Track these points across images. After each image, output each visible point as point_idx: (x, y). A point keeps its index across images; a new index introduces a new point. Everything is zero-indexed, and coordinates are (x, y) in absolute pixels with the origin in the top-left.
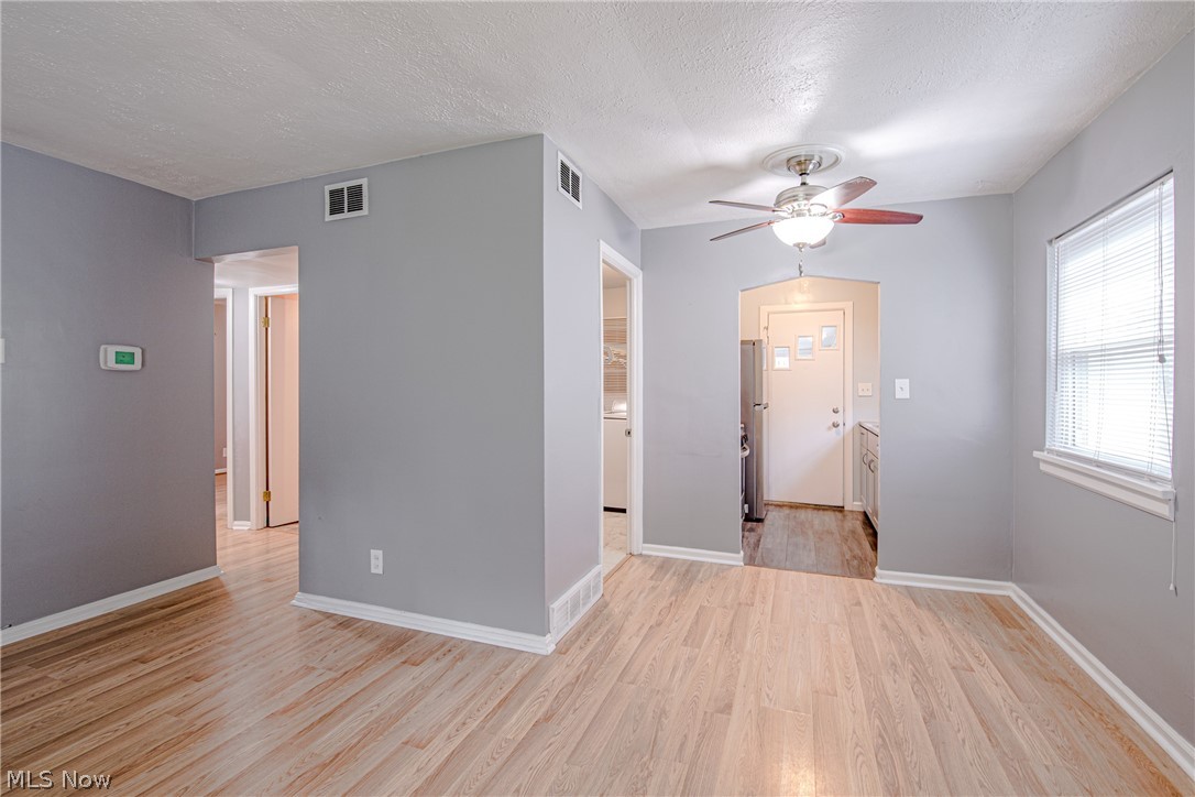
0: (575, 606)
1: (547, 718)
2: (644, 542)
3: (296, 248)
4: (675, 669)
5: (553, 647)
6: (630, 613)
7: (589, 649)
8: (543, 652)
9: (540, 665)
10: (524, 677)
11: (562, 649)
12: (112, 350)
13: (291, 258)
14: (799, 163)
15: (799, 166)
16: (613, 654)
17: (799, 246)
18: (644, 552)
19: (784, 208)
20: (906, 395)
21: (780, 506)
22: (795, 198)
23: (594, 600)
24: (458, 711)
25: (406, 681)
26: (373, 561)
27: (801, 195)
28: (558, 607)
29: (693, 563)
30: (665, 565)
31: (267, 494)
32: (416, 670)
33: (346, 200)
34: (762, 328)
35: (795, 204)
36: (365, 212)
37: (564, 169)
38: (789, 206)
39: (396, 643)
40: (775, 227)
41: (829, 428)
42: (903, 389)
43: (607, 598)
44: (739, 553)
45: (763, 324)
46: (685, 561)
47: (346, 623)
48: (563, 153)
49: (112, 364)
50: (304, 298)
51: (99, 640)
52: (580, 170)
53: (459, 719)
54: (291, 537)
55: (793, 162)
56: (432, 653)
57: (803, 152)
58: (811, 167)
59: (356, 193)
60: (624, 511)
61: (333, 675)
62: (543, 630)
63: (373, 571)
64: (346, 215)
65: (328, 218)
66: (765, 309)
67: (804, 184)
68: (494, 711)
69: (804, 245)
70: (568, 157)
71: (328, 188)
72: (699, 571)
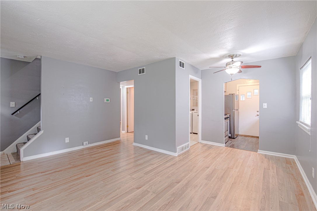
0: (182, 149)
1: (174, 164)
2: (202, 140)
3: (133, 80)
4: (200, 161)
5: (177, 155)
6: (194, 152)
7: (184, 156)
8: (175, 156)
9: (174, 158)
10: (171, 159)
11: (179, 156)
12: (106, 99)
13: (133, 81)
14: (231, 56)
15: (232, 57)
16: (188, 158)
17: (232, 74)
18: (202, 142)
19: (228, 66)
20: (266, 107)
21: (242, 136)
22: (230, 64)
23: (187, 149)
24: (159, 161)
25: (151, 157)
26: (146, 137)
27: (231, 63)
28: (178, 148)
29: (212, 145)
30: (206, 145)
31: (128, 126)
32: (153, 156)
33: (142, 71)
34: (237, 90)
35: (230, 65)
36: (145, 73)
37: (180, 62)
38: (229, 66)
39: (150, 152)
40: (226, 70)
41: (256, 116)
42: (265, 106)
43: (190, 149)
44: (223, 144)
45: (238, 89)
46: (210, 145)
47: (141, 148)
48: (180, 59)
49: (106, 101)
50: (135, 88)
51: (105, 147)
52: (184, 61)
53: (159, 162)
54: (133, 134)
55: (230, 56)
56: (155, 154)
57: (232, 54)
58: (234, 57)
59: (143, 70)
60: (197, 134)
61: (139, 155)
62: (175, 152)
63: (146, 139)
64: (142, 74)
65: (139, 74)
66: (238, 85)
67: (232, 61)
68: (165, 162)
69: (233, 74)
70: (181, 60)
71: (139, 69)
72: (213, 147)
